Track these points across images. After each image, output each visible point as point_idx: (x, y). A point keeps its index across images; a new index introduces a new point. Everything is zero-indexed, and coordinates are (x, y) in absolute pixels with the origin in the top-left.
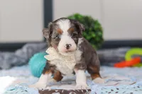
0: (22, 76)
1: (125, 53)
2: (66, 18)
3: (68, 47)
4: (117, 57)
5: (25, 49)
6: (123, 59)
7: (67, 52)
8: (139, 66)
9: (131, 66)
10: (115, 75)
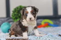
2: (30, 6)
3: (30, 19)
7: (30, 21)
8: (47, 27)
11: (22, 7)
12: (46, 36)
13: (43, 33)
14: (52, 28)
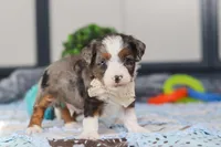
0: (13, 118)
1: (162, 82)
3: (117, 80)
4: (151, 89)
5: (13, 77)
6: (161, 91)
8: (185, 102)
9: (172, 101)
10: (155, 115)
11: (97, 29)
12: (186, 132)
13: (172, 123)
14: (200, 104)
